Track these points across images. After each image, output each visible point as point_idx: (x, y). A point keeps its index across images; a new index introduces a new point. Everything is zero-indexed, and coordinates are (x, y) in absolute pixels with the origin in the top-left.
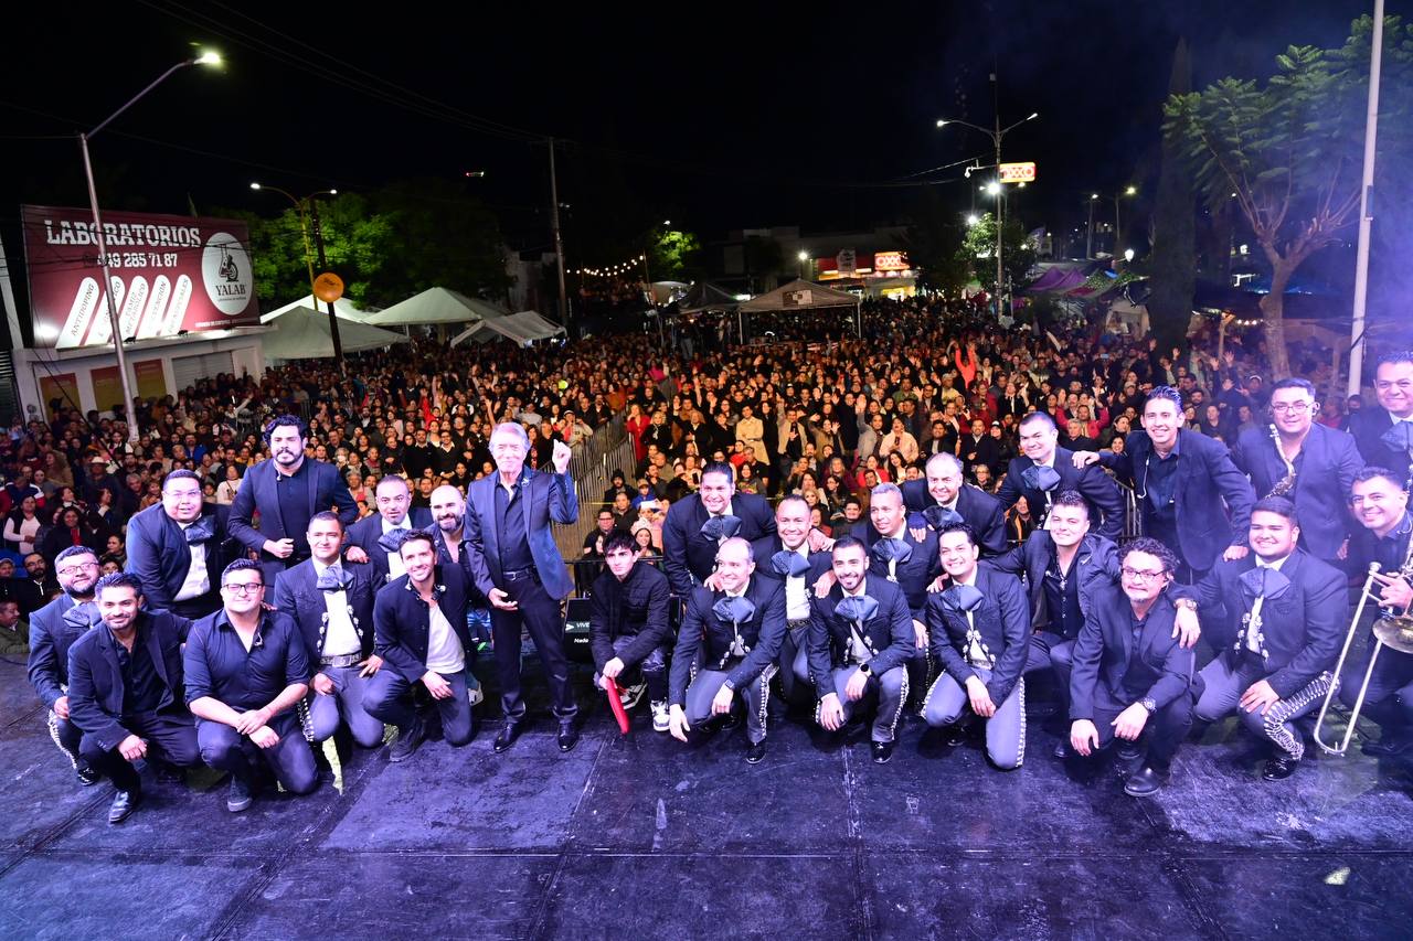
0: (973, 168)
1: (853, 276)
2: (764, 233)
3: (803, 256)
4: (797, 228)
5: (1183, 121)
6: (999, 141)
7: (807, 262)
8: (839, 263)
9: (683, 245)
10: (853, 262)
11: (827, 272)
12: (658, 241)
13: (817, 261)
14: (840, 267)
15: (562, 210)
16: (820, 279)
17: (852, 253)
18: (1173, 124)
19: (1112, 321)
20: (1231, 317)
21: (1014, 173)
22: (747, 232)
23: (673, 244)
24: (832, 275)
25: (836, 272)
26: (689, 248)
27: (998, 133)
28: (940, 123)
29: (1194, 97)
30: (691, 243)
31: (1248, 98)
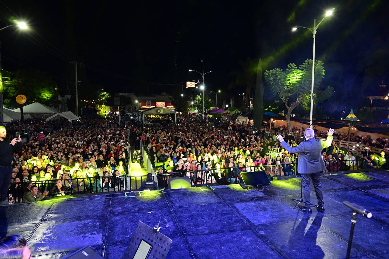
0: (197, 82)
1: (150, 108)
2: (125, 94)
3: (137, 101)
4: (134, 94)
5: (269, 76)
6: (203, 76)
7: (138, 103)
8: (147, 104)
9: (107, 96)
10: (150, 104)
11: (143, 106)
12: (99, 94)
13: (140, 103)
14: (147, 105)
15: (78, 83)
16: (141, 108)
17: (150, 101)
18: (267, 77)
19: (237, 121)
20: (273, 120)
21: (190, 84)
22: (120, 94)
23: (104, 95)
24: (145, 107)
25: (146, 106)
26: (108, 97)
27: (203, 74)
28: (190, 70)
29: (271, 71)
30: (109, 96)
31: (281, 73)
